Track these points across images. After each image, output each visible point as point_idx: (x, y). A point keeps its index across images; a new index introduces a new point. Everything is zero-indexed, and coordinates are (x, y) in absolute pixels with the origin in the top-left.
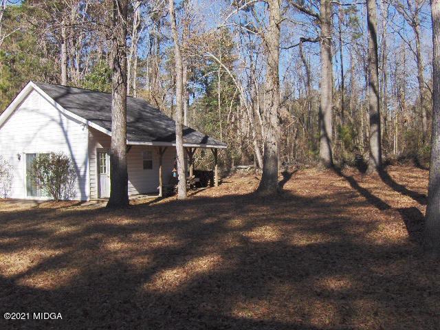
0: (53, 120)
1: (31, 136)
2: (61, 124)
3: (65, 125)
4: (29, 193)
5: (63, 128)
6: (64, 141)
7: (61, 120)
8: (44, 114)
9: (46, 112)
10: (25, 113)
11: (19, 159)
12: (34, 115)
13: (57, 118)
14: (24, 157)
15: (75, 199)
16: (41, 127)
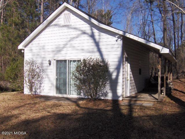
0: (84, 33)
1: (62, 46)
2: (92, 36)
3: (97, 37)
4: (58, 92)
5: (94, 39)
6: (96, 49)
7: (93, 33)
8: (75, 28)
9: (78, 26)
10: (56, 28)
11: (50, 64)
12: (65, 30)
13: (89, 31)
14: (54, 63)
15: (106, 98)
16: (72, 39)
